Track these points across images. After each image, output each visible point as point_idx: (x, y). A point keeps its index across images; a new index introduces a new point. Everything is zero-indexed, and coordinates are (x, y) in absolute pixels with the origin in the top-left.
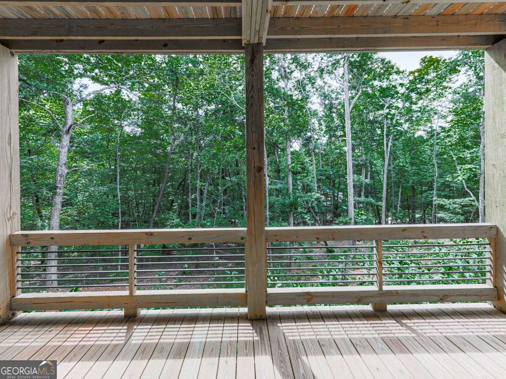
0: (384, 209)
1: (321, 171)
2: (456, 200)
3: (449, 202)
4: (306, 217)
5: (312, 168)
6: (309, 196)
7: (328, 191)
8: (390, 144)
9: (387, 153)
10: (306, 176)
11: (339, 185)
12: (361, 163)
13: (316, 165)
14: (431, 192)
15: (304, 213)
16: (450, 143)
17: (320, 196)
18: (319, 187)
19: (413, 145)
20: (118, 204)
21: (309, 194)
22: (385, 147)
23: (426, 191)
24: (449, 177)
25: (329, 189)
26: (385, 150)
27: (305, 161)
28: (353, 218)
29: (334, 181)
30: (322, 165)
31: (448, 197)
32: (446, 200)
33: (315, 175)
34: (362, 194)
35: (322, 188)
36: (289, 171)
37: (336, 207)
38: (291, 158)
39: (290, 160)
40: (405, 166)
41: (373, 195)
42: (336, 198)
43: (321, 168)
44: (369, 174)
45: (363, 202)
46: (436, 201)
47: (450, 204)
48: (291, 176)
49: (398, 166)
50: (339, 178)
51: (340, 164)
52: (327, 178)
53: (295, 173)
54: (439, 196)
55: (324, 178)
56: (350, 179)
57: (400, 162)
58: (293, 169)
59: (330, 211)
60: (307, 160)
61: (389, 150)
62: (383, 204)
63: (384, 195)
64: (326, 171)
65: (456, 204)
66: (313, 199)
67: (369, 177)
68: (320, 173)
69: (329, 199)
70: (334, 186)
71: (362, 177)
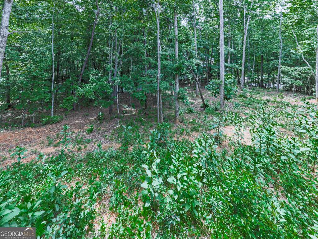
0: (243, 72)
1: (200, 42)
2: (296, 68)
3: (291, 69)
4: (189, 76)
5: (194, 40)
6: (191, 62)
7: (204, 57)
8: (248, 23)
9: (246, 29)
10: (189, 45)
11: (212, 53)
12: (229, 37)
13: (197, 37)
14: (277, 61)
15: (188, 73)
16: (291, 24)
17: (199, 62)
18: (198, 54)
19: (263, 25)
20: (52, 62)
21: (191, 60)
22: (245, 25)
23: (272, 60)
24: (293, 50)
25: (205, 55)
26: (245, 27)
27: (189, 33)
28: (223, 81)
29: (209, 50)
30: (201, 37)
31: (291, 66)
32: (289, 68)
33: (196, 45)
34: (229, 60)
35: (200, 55)
36: (176, 40)
37: (210, 69)
38: (179, 31)
39: (177, 31)
40: (258, 41)
41: (235, 61)
42: (210, 62)
43: (200, 40)
44: (233, 45)
45: (230, 67)
46: (282, 68)
47: (292, 71)
48: (178, 45)
49: (253, 40)
50: (212, 47)
51: (213, 37)
52: (204, 47)
53: (181, 42)
54: (283, 64)
55: (202, 47)
56: (221, 48)
57: (254, 37)
58: (179, 38)
59: (206, 72)
60: (191, 32)
61: (247, 28)
62: (243, 68)
63: (243, 62)
64: (203, 42)
65: (296, 71)
66: (194, 65)
67: (232, 47)
68: (200, 43)
69: (205, 62)
70: (208, 53)
71: (229, 47)
